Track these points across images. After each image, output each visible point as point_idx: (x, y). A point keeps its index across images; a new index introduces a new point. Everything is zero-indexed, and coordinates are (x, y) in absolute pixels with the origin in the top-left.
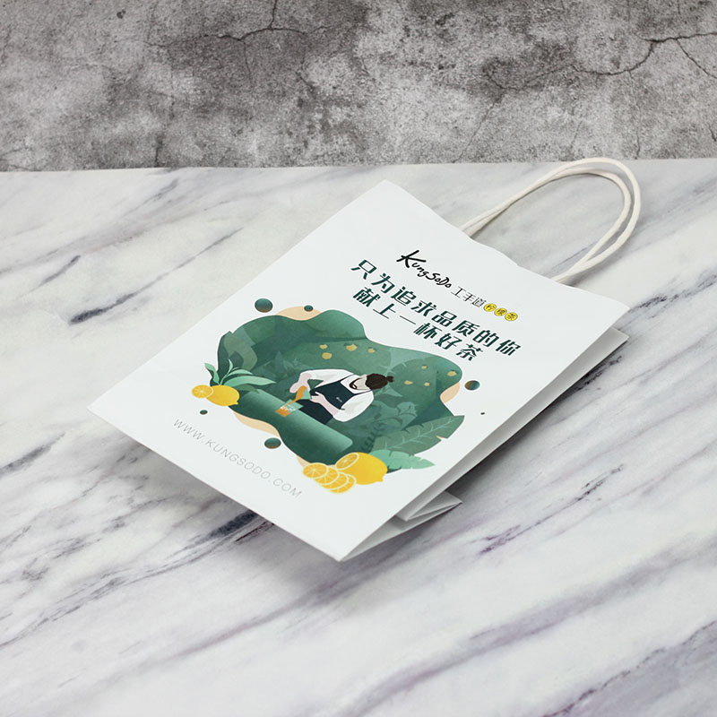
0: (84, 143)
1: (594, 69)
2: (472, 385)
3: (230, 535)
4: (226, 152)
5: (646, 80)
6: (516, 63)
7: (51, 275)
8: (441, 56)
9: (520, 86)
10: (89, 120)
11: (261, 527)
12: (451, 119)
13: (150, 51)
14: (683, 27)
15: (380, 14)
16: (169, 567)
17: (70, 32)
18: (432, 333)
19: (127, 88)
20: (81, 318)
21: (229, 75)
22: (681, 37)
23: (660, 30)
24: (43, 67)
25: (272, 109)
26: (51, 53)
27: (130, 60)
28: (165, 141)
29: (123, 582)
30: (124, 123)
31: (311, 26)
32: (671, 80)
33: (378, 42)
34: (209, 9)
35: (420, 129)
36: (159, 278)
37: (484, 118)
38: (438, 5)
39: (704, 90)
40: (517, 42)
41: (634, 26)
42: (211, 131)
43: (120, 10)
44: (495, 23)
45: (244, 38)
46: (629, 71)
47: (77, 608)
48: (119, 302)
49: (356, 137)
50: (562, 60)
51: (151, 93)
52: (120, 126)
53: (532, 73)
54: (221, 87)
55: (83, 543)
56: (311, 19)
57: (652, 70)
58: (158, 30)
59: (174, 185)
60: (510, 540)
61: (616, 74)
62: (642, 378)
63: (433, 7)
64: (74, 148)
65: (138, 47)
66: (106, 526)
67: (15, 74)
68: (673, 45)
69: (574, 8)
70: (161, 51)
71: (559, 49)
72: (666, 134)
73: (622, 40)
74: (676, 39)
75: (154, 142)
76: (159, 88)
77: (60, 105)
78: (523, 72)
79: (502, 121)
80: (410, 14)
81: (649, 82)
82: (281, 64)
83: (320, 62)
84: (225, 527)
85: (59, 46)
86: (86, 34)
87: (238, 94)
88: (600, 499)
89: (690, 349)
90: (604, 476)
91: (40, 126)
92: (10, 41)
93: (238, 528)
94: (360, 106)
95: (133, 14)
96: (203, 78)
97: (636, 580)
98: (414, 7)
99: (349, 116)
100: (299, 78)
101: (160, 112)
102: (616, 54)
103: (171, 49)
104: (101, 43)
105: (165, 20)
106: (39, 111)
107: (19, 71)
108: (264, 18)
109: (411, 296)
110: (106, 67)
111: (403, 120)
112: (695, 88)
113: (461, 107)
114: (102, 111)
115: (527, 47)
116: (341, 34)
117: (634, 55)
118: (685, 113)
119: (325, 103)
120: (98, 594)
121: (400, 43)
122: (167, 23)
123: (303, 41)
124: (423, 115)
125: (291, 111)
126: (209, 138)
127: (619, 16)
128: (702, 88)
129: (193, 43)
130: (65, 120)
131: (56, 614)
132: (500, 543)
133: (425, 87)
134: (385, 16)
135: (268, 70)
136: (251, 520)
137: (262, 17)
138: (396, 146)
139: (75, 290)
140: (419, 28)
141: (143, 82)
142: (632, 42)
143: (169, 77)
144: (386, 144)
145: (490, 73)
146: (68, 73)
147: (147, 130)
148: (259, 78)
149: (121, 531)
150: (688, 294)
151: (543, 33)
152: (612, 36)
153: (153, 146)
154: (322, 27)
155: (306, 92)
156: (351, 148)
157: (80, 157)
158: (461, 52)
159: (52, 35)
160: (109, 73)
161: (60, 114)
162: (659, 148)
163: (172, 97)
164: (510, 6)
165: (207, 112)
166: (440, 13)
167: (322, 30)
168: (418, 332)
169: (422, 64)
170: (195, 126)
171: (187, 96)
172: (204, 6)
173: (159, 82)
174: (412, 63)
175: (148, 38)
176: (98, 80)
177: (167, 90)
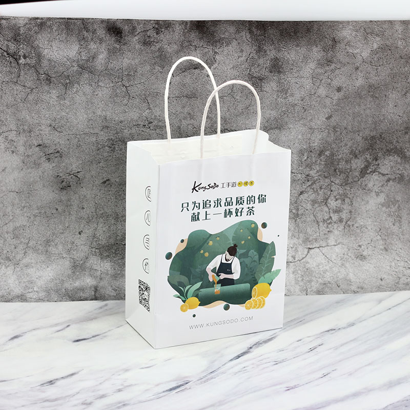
5: (307, 265)
7: (59, 330)
13: (91, 251)
14: (321, 242)
17: (56, 241)
19: (80, 267)
20: (78, 341)
23: (312, 244)
24: (43, 258)
26: (47, 251)
27: (82, 255)
28: (98, 289)
32: (318, 265)
36: (110, 330)
41: (301, 242)
43: (80, 231)
46: (300, 261)
48: (93, 337)
51: (91, 269)
52: (77, 283)
57: (309, 261)
59: (106, 305)
64: (57, 291)
65: (86, 249)
67: (29, 261)
68: (317, 250)
70: (97, 251)
72: (317, 285)
73: (296, 248)
74: (319, 248)
75: (93, 289)
76: (95, 267)
77: (50, 275)
81: (308, 266)
85: (51, 248)
91: (40, 283)
92: (29, 245)
95: (86, 233)
96: (115, 263)
101: (95, 277)
103: (101, 250)
104: (70, 247)
105: (100, 236)
106: (40, 277)
107: (31, 259)
112: (327, 268)
114: (69, 276)
117: (301, 255)
118: (325, 277)
122: (100, 238)
127: (294, 237)
128: (331, 268)
129: (111, 247)
130: (52, 280)
141: (88, 265)
142: (300, 248)
143: (99, 262)
146: (54, 260)
147: (90, 284)
152: (292, 246)
153: (93, 291)
159: (48, 242)
160: (72, 261)
163: (101, 271)
165: (117, 277)
170: (111, 283)
171: (107, 270)
172: (118, 229)
173: (95, 264)
176: (67, 264)
177: (98, 268)
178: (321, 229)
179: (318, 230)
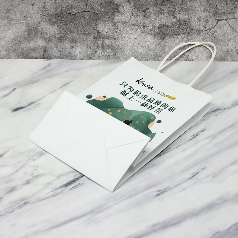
0: (18, 49)
1: (197, 29)
2: (159, 122)
3: (67, 187)
4: (68, 54)
6: (170, 26)
7: (6, 94)
8: (144, 23)
9: (171, 34)
10: (20, 41)
11: (78, 185)
12: (146, 45)
13: (42, 18)
14: (228, 15)
15: (123, 7)
16: (45, 198)
17: (15, 10)
18: (146, 105)
19: (34, 30)
20: (16, 110)
21: (70, 27)
22: (227, 19)
23: (220, 16)
24: (5, 22)
25: (84, 39)
26: (8, 18)
27: (35, 21)
28: (47, 49)
29: (29, 203)
30: (33, 43)
31: (99, 11)
32: (224, 34)
33: (122, 17)
34: (64, 4)
35: (136, 48)
36: (44, 97)
37: (158, 45)
38: (144, 5)
39: (235, 37)
40: (171, 19)
41: (211, 15)
42: (63, 46)
43: (32, 3)
44: (163, 12)
45: (75, 14)
46: (209, 30)
47: (12, 211)
48: (30, 105)
49: (114, 50)
50: (186, 25)
51: (42, 32)
52: (31, 44)
53: (176, 30)
54: (67, 31)
55: (15, 189)
56: (99, 8)
57: (217, 30)
58: (46, 11)
59: (49, 65)
60: (166, 192)
61: (204, 31)
62: (213, 137)
63: (142, 5)
64: (15, 50)
65: (38, 16)
66: (23, 183)
68: (225, 22)
69: (191, 8)
70: (46, 18)
71: (185, 22)
72: (221, 52)
73: (207, 19)
74: (226, 19)
75: (43, 49)
76: (45, 30)
77: (10, 36)
78: (172, 29)
79: (164, 46)
80: (134, 8)
81: (216, 34)
82: (88, 24)
83: (102, 24)
84: (65, 184)
85: (11, 15)
86: (20, 11)
87: (73, 34)
88: (197, 179)
89: (229, 127)
90: (199, 170)
91: (3, 43)
93: (70, 185)
94: (115, 39)
95: (37, 5)
96: (61, 28)
97: (210, 207)
98: (135, 5)
99: (111, 42)
100: (94, 29)
101: (45, 39)
102: (205, 24)
103: (50, 17)
104: (26, 14)
106: (3, 38)
108: (83, 7)
109: (140, 93)
110: (27, 23)
111: (130, 45)
112: (232, 37)
113: (150, 41)
114: (25, 38)
115: (174, 21)
116: (109, 14)
117: (211, 25)
118: (228, 45)
119: (103, 38)
120: (20, 207)
121: (130, 18)
122: (49, 8)
123: (96, 16)
124: (137, 43)
125: (91, 40)
126: (62, 49)
127: (206, 11)
128: (234, 37)
129: (58, 15)
130: (12, 41)
131: (5, 214)
132: (162, 193)
133: (138, 34)
134: (125, 8)
135: (84, 26)
136: (75, 182)
137: (82, 7)
138: (127, 54)
139: (14, 100)
140: (136, 13)
141: (40, 29)
142: (211, 20)
143: (49, 27)
144: (124, 53)
145: (161, 29)
146: (14, 24)
147: (41, 45)
148: (80, 28)
149: (29, 185)
150: (229, 108)
151: (180, 16)
152: (204, 18)
153: (43, 51)
154: (103, 11)
155: (96, 34)
156: (112, 54)
157: (17, 54)
158: (151, 21)
159: (8, 11)
160: (28, 25)
161: (10, 39)
162: (219, 57)
163: (50, 34)
164: (169, 6)
165: (62, 40)
166: (144, 8)
167: (103, 12)
168: (141, 105)
169: (137, 25)
170: (57, 44)
171: (55, 34)
172: (62, 3)
173: (45, 28)
174: (134, 25)
175: (42, 13)
176: (24, 27)
177: (48, 31)
178: (228, 5)
179: (226, 6)
